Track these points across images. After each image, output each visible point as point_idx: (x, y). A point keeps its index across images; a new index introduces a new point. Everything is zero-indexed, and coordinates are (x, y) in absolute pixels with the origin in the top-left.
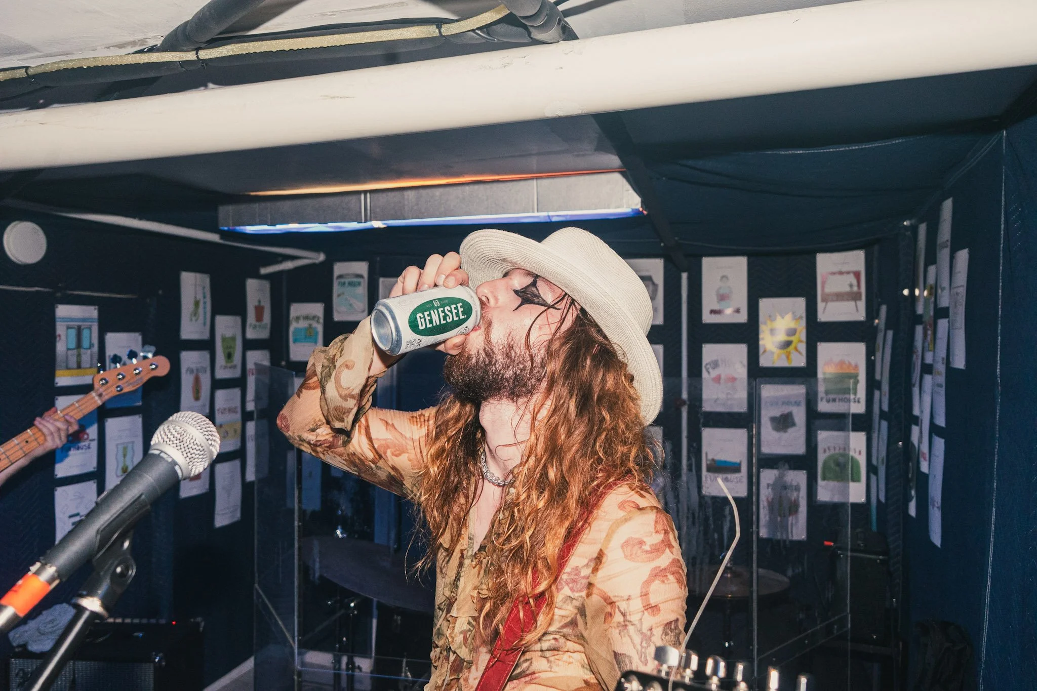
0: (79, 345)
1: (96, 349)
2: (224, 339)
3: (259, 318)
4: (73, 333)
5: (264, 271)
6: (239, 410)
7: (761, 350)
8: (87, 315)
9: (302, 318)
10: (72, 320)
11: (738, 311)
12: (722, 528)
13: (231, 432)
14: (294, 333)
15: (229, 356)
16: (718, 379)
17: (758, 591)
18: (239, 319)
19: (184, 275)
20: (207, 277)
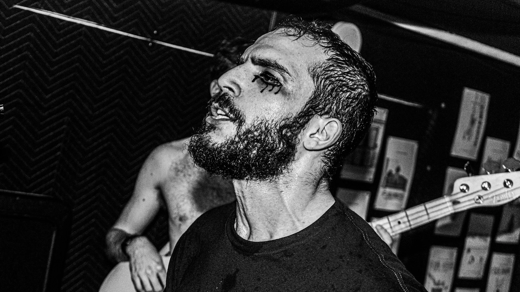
13: (477, 260)
18: (508, 144)
19: (467, 91)
20: (487, 98)
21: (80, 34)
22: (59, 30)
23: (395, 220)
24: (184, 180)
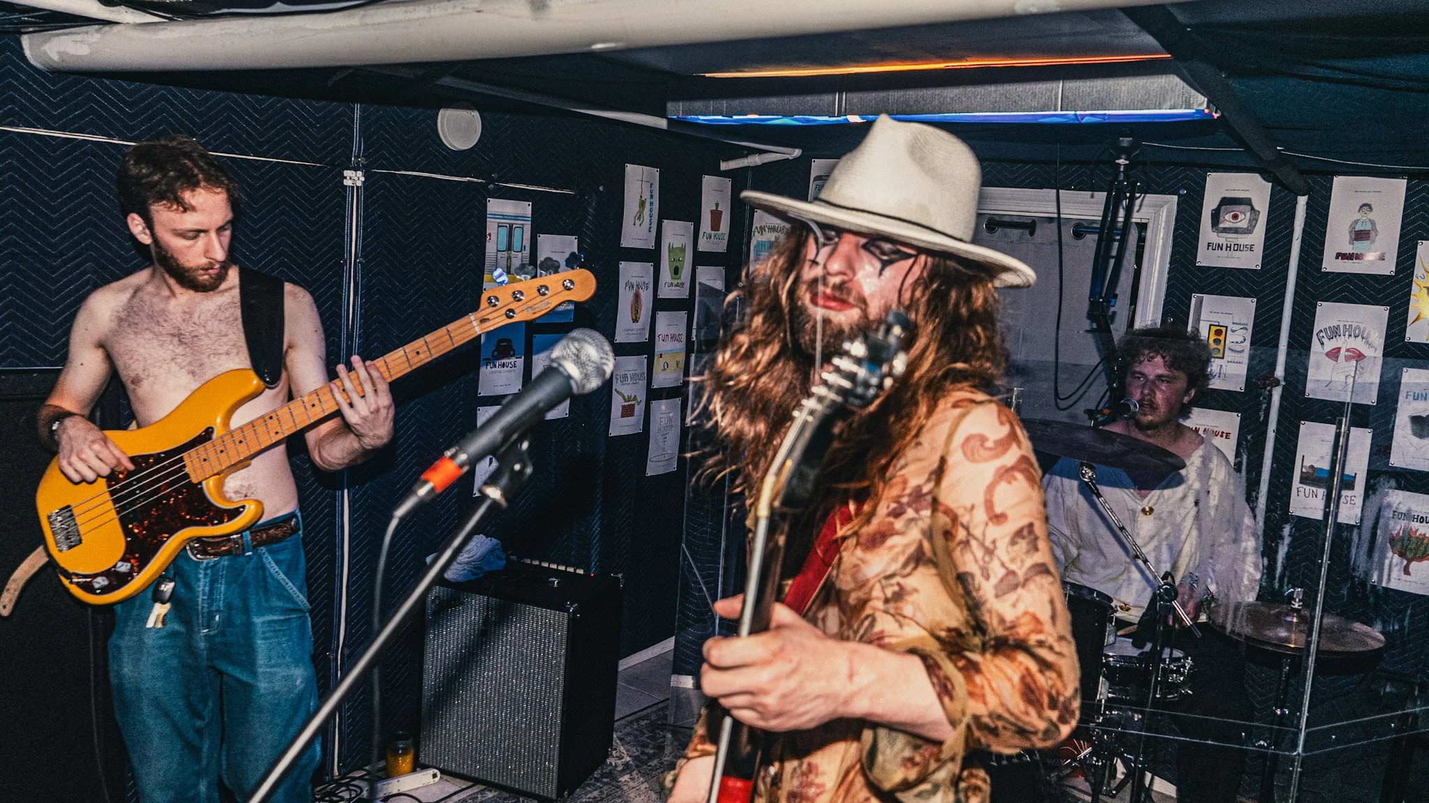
0: (510, 247)
1: (527, 252)
2: (671, 250)
3: (715, 226)
4: (504, 231)
5: (724, 166)
6: (684, 338)
7: (1411, 317)
8: (519, 212)
9: (767, 230)
10: (504, 217)
11: (1382, 258)
12: (1276, 552)
13: (672, 365)
14: (756, 247)
15: (676, 271)
16: (1334, 354)
17: (1318, 642)
18: (691, 225)
19: (630, 168)
20: (656, 172)
21: (85, 153)
22: (54, 152)
23: (412, 351)
24: (130, 331)
